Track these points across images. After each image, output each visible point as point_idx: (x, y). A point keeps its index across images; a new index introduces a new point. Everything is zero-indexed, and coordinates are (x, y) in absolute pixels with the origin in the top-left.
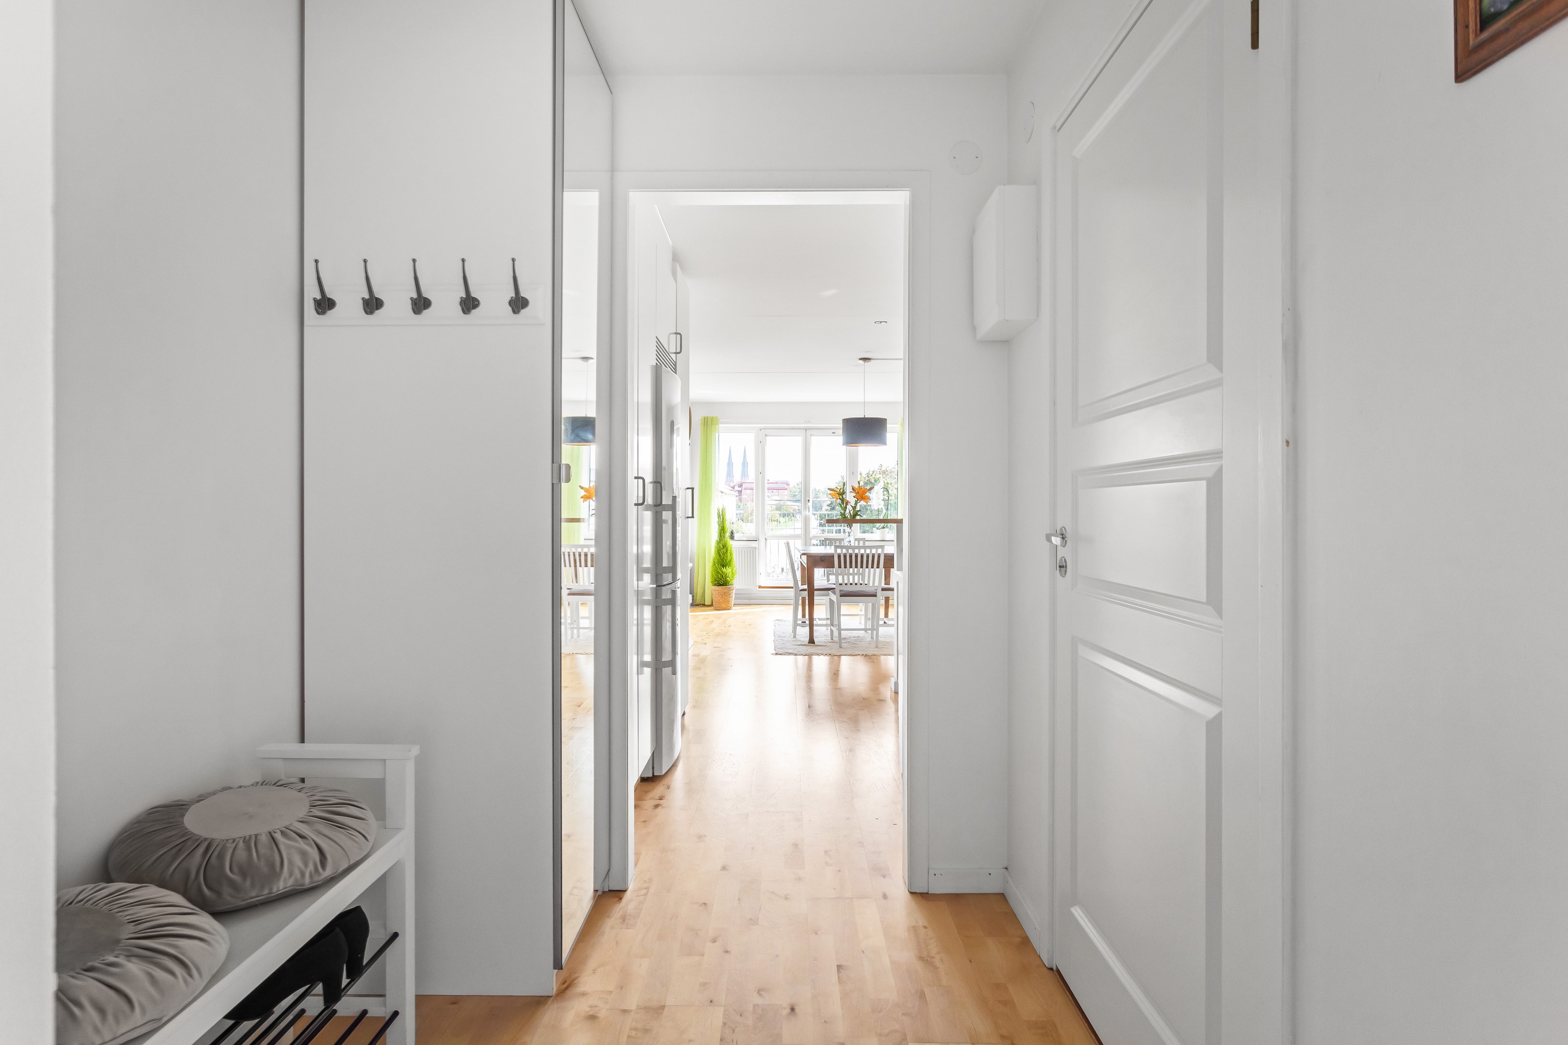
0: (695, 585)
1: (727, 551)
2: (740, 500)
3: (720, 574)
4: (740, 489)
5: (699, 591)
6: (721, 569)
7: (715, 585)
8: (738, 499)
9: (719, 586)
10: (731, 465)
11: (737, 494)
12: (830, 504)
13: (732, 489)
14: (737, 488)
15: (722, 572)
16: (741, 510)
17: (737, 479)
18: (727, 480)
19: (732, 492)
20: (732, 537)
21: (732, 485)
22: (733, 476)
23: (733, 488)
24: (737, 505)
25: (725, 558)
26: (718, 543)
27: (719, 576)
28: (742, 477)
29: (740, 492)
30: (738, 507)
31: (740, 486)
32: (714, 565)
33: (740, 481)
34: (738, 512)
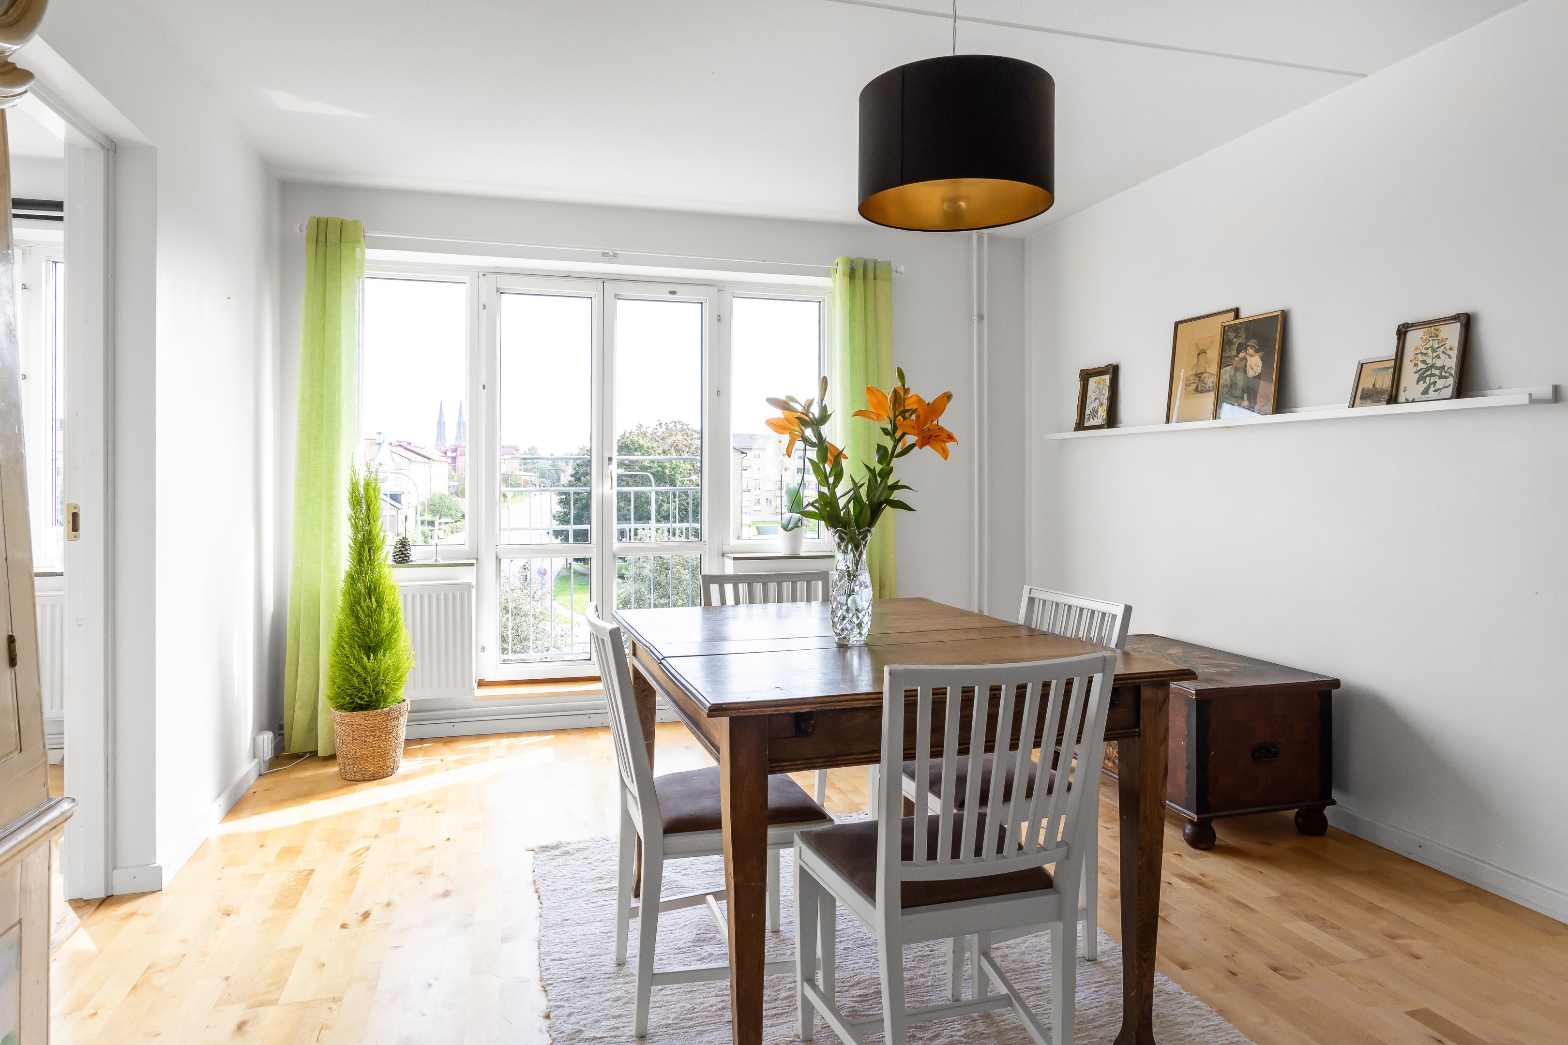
0: (287, 700)
1: (379, 605)
2: (455, 469)
3: (359, 676)
4: (454, 455)
5: (297, 717)
6: (359, 661)
7: (341, 707)
8: (451, 467)
9: (354, 710)
10: (442, 424)
11: (450, 461)
12: (574, 474)
13: (444, 455)
14: (450, 454)
15: (364, 668)
16: (455, 481)
17: (450, 441)
18: (437, 444)
19: (444, 459)
20: (402, 556)
21: (443, 450)
22: (445, 439)
23: (445, 453)
24: (449, 475)
25: (375, 626)
26: (353, 579)
27: (355, 681)
28: (457, 440)
29: (454, 459)
30: (451, 478)
31: (455, 451)
32: (340, 646)
33: (454, 444)
34: (451, 484)
